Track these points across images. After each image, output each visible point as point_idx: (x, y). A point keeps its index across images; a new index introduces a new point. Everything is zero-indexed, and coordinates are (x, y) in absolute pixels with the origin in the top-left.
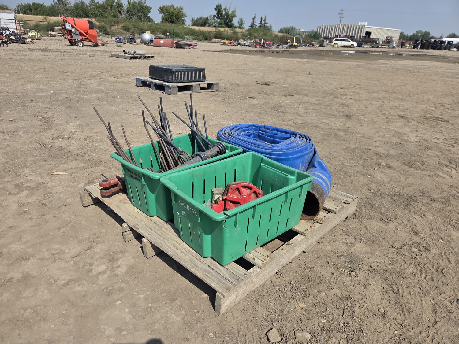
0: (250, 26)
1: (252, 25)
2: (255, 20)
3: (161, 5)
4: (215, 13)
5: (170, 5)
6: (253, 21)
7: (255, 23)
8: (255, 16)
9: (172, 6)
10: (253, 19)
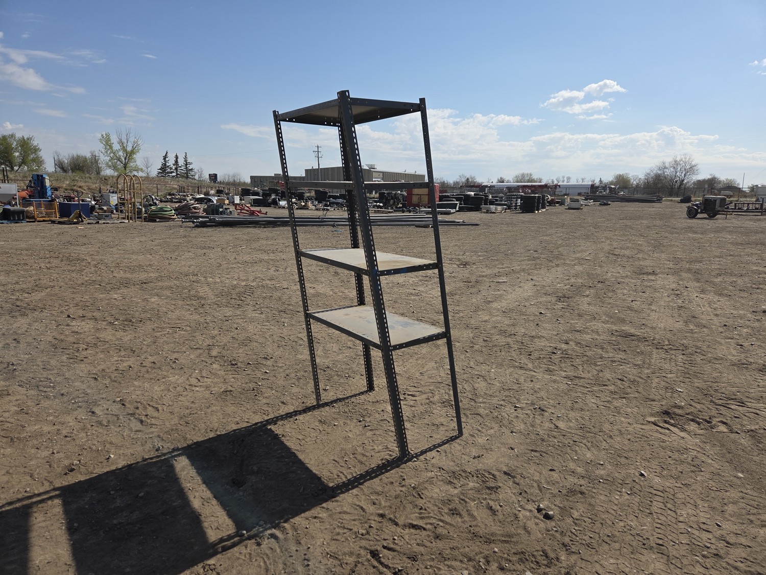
0: (160, 169)
1: (164, 168)
2: (167, 159)
4: (101, 147)
6: (165, 161)
7: (168, 164)
8: (167, 153)
10: (165, 158)
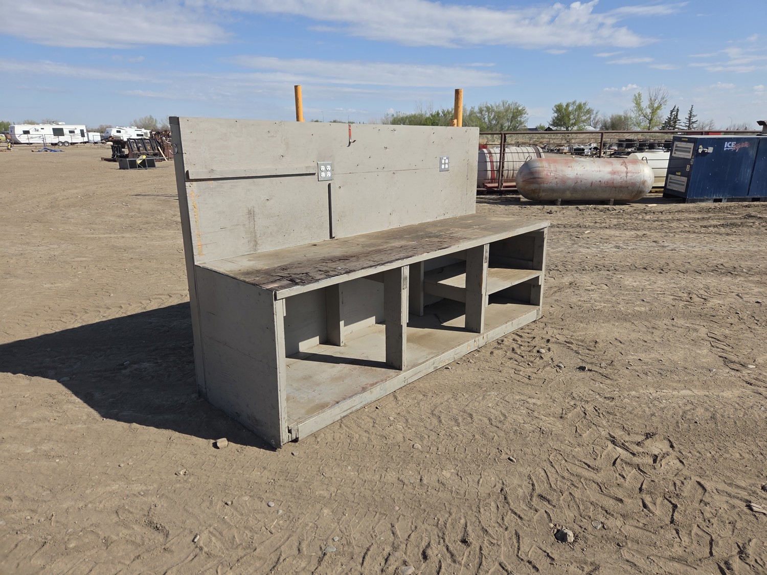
3: (558, 103)
5: (571, 101)
8: (675, 106)
9: (574, 103)
10: (672, 112)
